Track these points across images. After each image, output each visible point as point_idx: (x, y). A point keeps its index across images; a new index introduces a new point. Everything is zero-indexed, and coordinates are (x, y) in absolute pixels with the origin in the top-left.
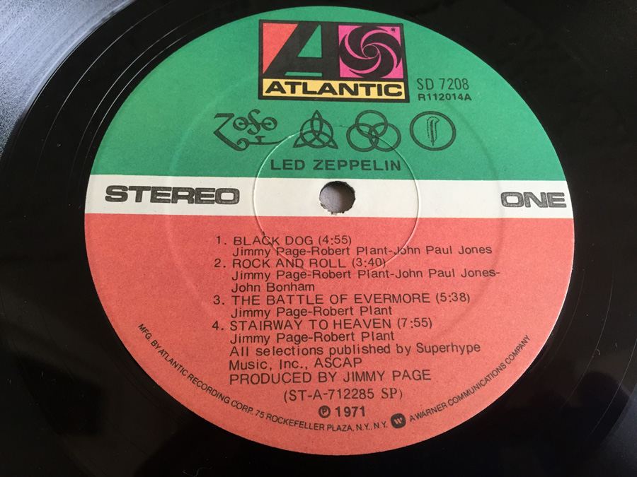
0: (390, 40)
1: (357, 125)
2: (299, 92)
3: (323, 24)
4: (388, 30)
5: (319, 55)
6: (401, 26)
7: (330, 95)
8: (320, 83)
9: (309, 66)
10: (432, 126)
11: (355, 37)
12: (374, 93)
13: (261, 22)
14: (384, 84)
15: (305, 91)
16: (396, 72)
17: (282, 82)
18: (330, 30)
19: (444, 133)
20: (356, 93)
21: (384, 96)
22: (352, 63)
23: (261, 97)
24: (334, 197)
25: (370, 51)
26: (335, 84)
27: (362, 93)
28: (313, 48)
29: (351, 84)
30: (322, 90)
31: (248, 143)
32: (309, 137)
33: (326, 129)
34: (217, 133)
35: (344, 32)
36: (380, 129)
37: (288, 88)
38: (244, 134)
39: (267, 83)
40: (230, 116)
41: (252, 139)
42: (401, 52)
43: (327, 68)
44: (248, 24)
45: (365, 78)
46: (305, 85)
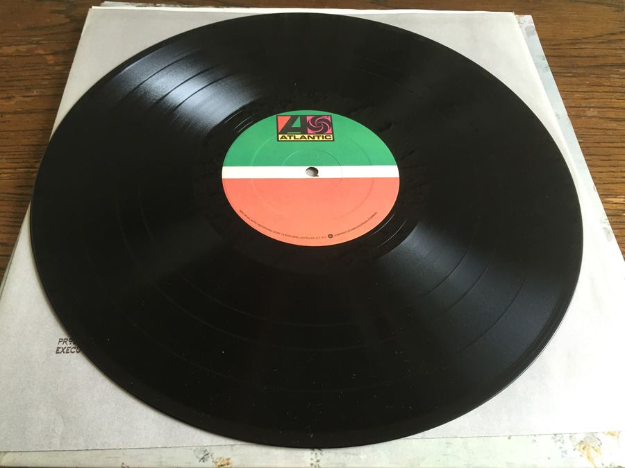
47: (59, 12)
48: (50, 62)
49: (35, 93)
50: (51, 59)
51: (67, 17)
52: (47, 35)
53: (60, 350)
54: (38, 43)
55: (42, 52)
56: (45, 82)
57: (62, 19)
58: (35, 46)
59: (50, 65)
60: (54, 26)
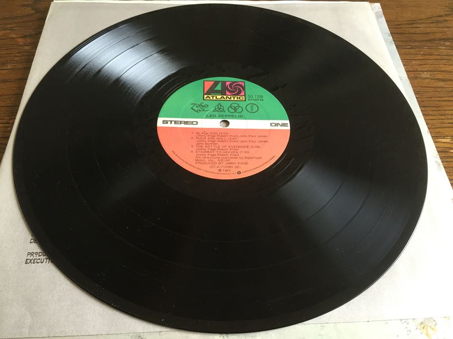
0: (241, 86)
1: (231, 106)
2: (215, 98)
3: (222, 82)
4: (240, 83)
5: (220, 89)
6: (244, 82)
7: (223, 99)
8: (221, 96)
9: (218, 92)
10: (252, 107)
11: (231, 85)
12: (236, 99)
13: (204, 81)
14: (239, 97)
15: (216, 98)
16: (242, 93)
17: (210, 96)
18: (224, 83)
19: (255, 108)
20: (231, 98)
21: (239, 100)
22: (229, 91)
23: (204, 99)
24: (224, 124)
25: (235, 88)
26: (225, 97)
27: (232, 99)
28: (219, 88)
29: (229, 97)
30: (221, 98)
31: (200, 111)
32: (217, 109)
33: (222, 107)
34: (192, 108)
35: (228, 84)
36: (237, 108)
37: (211, 98)
38: (199, 109)
39: (206, 96)
40: (195, 104)
41: (202, 110)
42: (244, 89)
43: (222, 92)
44: (201, 81)
45: (233, 95)
46: (216, 97)
47: (28, 6)
48: (20, 44)
49: (9, 67)
50: (21, 41)
51: (33, 9)
52: (18, 23)
53: (29, 261)
54: (11, 29)
55: (14, 36)
56: (18, 59)
57: (29, 11)
58: (9, 31)
59: (21, 46)
60: (23, 16)
